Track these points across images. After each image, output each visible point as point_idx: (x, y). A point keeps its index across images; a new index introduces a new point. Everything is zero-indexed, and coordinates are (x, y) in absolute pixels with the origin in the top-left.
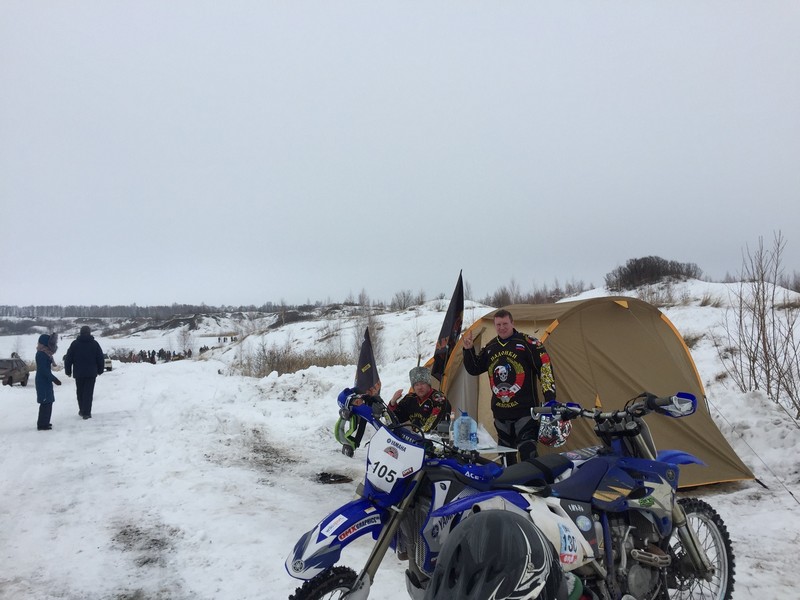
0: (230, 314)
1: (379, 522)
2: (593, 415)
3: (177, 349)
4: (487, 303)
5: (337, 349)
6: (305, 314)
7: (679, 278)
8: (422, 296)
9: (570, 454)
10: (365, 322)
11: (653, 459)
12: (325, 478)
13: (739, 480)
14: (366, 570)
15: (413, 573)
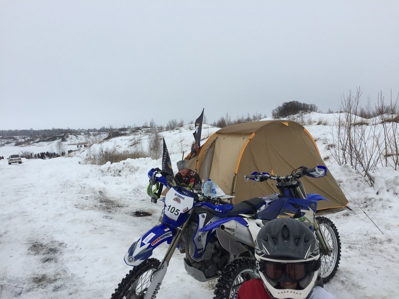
0: (83, 133)
1: (171, 235)
3: (56, 151)
4: (214, 125)
5: (139, 150)
6: (123, 132)
7: (307, 111)
8: (182, 122)
9: (264, 198)
10: (154, 135)
11: (304, 198)
12: (138, 214)
14: (165, 259)
15: (188, 259)
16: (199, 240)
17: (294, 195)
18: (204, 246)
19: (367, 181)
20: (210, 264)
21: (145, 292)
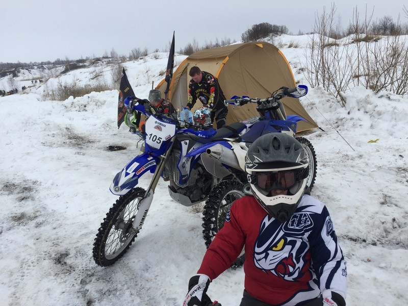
0: (36, 67)
1: (155, 164)
2: (256, 101)
3: (8, 89)
4: (181, 53)
5: (102, 83)
6: (81, 64)
7: (277, 34)
8: (146, 51)
9: (244, 122)
10: (117, 66)
12: (112, 148)
13: (311, 129)
14: (151, 187)
15: (172, 186)
16: (184, 167)
17: (274, 117)
18: (188, 173)
19: (338, 102)
20: (195, 189)
21: (133, 220)
